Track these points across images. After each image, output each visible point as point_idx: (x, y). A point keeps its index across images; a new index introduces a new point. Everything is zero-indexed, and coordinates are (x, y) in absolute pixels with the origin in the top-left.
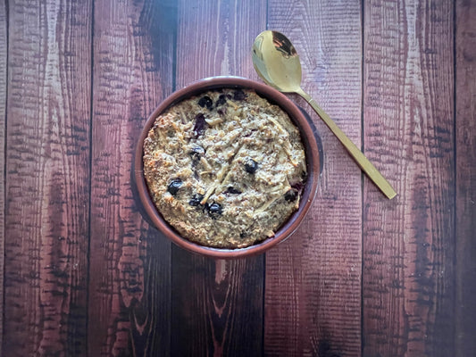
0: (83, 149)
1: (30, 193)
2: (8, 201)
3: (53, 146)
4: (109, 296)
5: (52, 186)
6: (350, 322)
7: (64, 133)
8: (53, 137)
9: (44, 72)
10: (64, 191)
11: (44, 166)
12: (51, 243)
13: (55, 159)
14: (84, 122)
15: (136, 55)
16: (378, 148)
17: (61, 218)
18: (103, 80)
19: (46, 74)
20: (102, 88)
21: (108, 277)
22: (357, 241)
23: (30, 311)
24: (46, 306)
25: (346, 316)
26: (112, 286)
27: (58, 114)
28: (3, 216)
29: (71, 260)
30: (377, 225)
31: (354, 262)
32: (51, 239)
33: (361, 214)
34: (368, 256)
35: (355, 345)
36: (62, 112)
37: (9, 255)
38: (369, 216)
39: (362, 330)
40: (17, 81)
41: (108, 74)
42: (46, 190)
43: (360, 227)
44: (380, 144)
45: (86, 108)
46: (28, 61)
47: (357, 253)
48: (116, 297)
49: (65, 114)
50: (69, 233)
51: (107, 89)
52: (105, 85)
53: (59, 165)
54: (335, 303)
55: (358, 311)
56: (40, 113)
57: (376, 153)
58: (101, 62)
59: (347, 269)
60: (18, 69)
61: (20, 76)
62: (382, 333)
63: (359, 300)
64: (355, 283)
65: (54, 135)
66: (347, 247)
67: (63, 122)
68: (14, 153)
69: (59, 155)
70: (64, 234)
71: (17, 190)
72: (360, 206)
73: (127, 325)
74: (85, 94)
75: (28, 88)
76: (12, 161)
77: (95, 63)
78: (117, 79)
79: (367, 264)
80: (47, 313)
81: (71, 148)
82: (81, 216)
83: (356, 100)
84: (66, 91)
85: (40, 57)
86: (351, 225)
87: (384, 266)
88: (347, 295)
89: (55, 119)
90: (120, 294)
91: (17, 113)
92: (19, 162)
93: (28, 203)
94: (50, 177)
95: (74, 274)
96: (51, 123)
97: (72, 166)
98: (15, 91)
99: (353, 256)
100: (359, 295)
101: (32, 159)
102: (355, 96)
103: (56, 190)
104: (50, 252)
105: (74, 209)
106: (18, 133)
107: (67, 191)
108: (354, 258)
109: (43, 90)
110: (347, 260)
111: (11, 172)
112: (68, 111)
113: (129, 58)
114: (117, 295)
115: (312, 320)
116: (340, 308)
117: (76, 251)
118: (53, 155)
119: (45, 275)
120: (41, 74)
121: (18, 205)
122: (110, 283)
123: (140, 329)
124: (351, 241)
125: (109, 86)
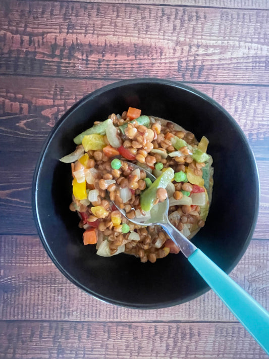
0: (183, 76)
1: (145, 27)
2: (138, 7)
3: (186, 48)
4: (52, 97)
5: (150, 47)
6: (28, 310)
7: (198, 58)
8: (194, 49)
9: (251, 42)
10: (146, 57)
11: (168, 40)
12: (100, 44)
13: (175, 50)
14: (207, 77)
15: (263, 125)
16: (179, 336)
17: (122, 54)
18: (243, 94)
19: (250, 44)
20: (237, 94)
21: (68, 95)
22: (99, 317)
23: (39, 24)
24: (43, 39)
25: (34, 307)
26: (61, 99)
27: (214, 54)
28: (124, 2)
29: (84, 62)
30: (113, 335)
31: (80, 314)
32: (103, 45)
33: (123, 321)
34: (86, 327)
35: (8, 314)
36: (216, 57)
37: (89, 6)
38: (121, 328)
39: (21, 321)
40: (244, 18)
41: (248, 99)
42: (147, 42)
43: (111, 320)
44: (183, 337)
45: (219, 79)
46: (261, 27)
47: (88, 317)
48: (50, 102)
49: (214, 60)
50: (108, 61)
51: (235, 98)
52: (239, 96)
53: (169, 53)
54: (44, 298)
55: (38, 318)
56: (215, 38)
57: (175, 334)
58: (259, 93)
59: (74, 308)
60: (254, 18)
61: (248, 21)
62: (18, 339)
63: (47, 319)
64: (63, 316)
65: (196, 49)
66: (94, 308)
67: (208, 58)
68: (180, 14)
69: (178, 54)
70: (108, 57)
71: (147, 15)
72: (130, 320)
73: (25, 112)
74: (232, 78)
75: (237, 28)
76: (174, 10)
77: (258, 88)
78: (244, 107)
79: (79, 326)
80: (36, 39)
81: (184, 65)
82: (123, 72)
83: (221, 317)
84: (235, 61)
85: (265, 39)
86: (113, 311)
87: (77, 341)
88: (51, 308)
89: (211, 51)
90: (54, 106)
91: (215, 16)
92: (173, 17)
93: (136, 25)
94: (159, 45)
95: (71, 65)
96: (207, 47)
97: (168, 65)
98: (235, 16)
99: (86, 313)
100: (52, 319)
101: (174, 29)
102: (224, 316)
103: (147, 50)
104: (92, 43)
105: (130, 66)
106: (198, 18)
107: (146, 61)
108: (85, 314)
109: (236, 40)
110: (83, 308)
111: (163, 10)
112: (217, 62)
113: (261, 119)
114: (52, 103)
115: (29, 277)
116: (40, 302)
117: (92, 67)
118: (178, 48)
119: (71, 38)
120: (249, 40)
121: (134, 15)
122: (63, 97)
123: (22, 124)
124: (100, 311)
125: (238, 100)
